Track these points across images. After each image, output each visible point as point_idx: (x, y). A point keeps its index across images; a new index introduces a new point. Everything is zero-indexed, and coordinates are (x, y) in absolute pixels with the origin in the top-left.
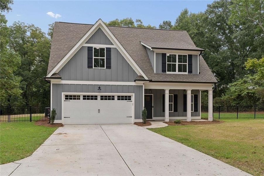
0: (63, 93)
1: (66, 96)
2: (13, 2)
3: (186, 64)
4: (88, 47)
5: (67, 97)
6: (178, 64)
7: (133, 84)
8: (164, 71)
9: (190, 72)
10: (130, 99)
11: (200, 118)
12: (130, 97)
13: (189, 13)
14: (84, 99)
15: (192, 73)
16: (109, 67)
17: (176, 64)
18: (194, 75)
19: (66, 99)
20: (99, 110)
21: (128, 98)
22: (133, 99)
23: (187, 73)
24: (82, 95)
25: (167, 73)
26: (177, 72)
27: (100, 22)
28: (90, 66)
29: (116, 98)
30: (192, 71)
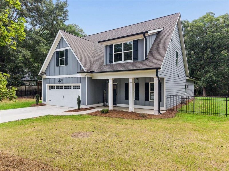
0: (47, 84)
1: (50, 86)
3: (132, 51)
4: (57, 52)
5: (52, 87)
6: (124, 53)
8: (111, 61)
9: (136, 59)
14: (57, 88)
15: (137, 60)
16: (67, 64)
17: (122, 53)
18: (139, 62)
20: (63, 96)
23: (132, 61)
25: (114, 63)
26: (123, 61)
28: (57, 65)
29: (72, 87)
30: (137, 57)
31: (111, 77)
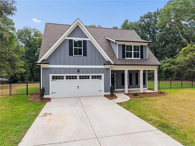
1: (53, 77)
2: (17, 10)
4: (70, 40)
6: (134, 52)
7: (103, 67)
8: (124, 57)
9: (142, 57)
10: (101, 78)
11: (147, 89)
12: (101, 76)
13: (129, 22)
14: (67, 79)
16: (85, 55)
17: (132, 52)
18: (144, 60)
19: (53, 79)
20: (78, 87)
21: (100, 77)
22: (103, 78)
23: (139, 58)
24: (65, 75)
25: (126, 58)
26: (133, 58)
27: (78, 20)
28: (71, 54)
29: (91, 77)
31: (126, 69)
